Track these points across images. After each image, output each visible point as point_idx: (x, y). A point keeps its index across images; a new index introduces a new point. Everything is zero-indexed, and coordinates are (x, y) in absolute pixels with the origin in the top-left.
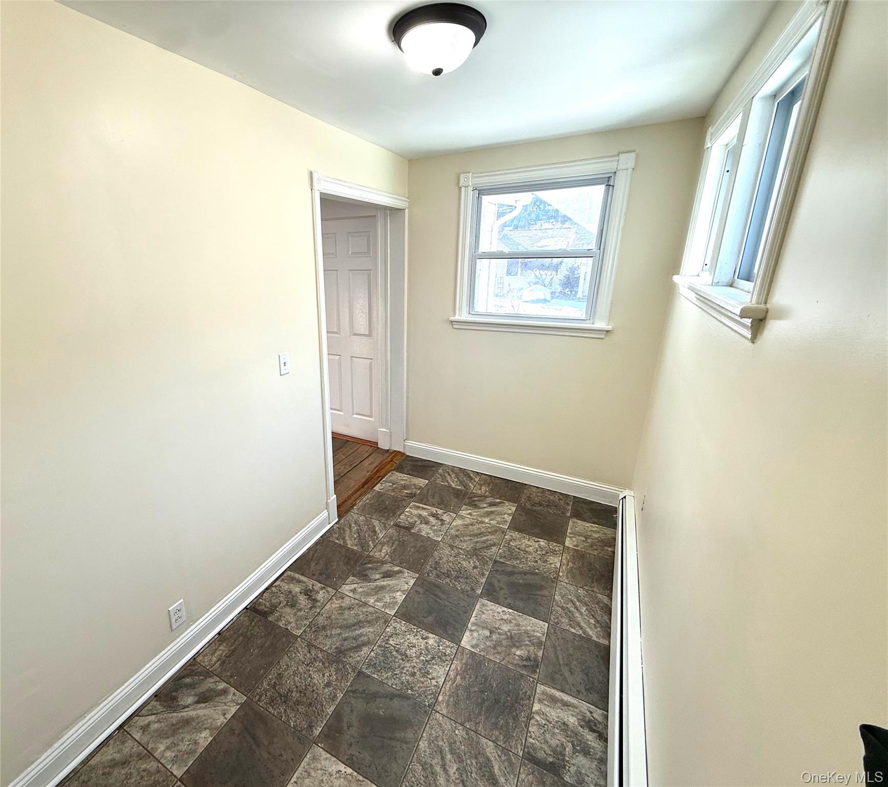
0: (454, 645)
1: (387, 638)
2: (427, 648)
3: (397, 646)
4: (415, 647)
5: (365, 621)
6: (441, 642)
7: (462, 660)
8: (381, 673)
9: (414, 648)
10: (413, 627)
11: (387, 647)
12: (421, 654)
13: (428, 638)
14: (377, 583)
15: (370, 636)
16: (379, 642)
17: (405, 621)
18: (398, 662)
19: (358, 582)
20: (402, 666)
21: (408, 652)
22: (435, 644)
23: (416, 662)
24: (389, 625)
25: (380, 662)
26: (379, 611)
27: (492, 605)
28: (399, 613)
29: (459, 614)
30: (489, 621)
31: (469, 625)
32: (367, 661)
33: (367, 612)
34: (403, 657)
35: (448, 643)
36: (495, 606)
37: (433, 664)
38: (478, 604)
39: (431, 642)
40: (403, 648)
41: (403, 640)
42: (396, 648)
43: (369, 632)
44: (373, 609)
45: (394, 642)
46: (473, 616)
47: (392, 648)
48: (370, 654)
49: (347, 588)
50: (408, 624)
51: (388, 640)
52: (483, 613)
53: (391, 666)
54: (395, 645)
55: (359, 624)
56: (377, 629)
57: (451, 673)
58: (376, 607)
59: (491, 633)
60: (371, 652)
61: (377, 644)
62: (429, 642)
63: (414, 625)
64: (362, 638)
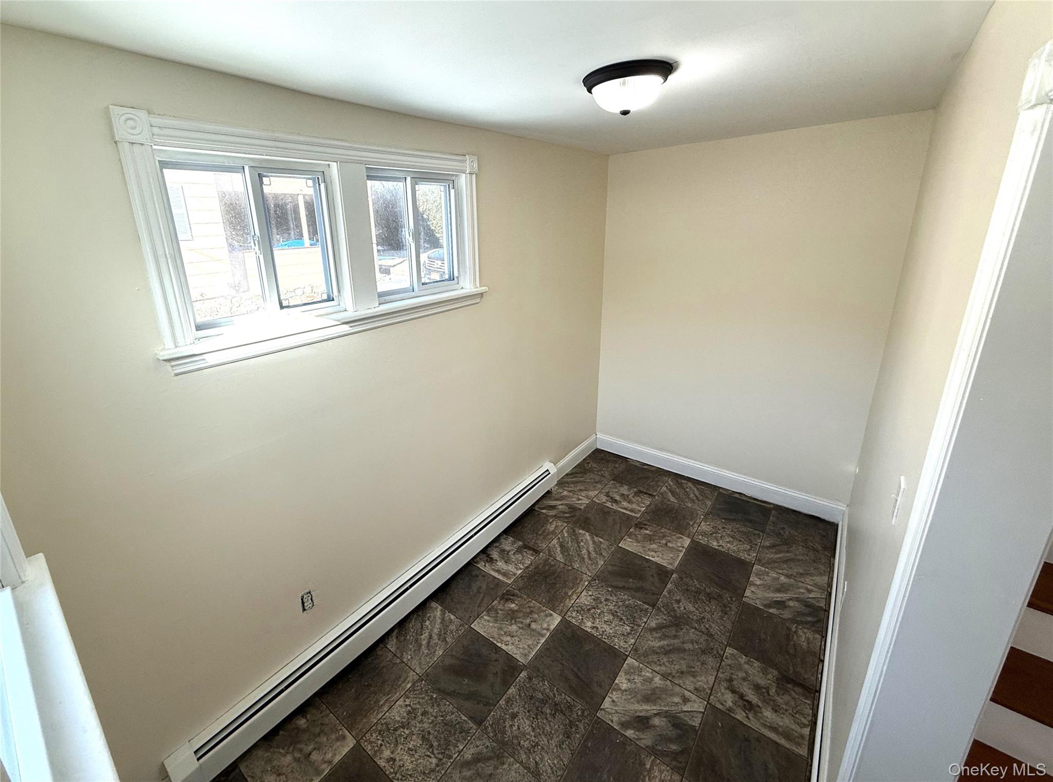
0: (567, 618)
1: (633, 632)
2: (594, 619)
3: (621, 624)
4: (604, 621)
5: (660, 653)
6: (579, 623)
7: (563, 606)
8: (634, 604)
9: (606, 620)
10: (606, 641)
11: (632, 624)
12: (600, 614)
13: (591, 627)
14: (655, 708)
15: (650, 636)
16: (640, 630)
17: (615, 648)
18: (620, 610)
19: (682, 714)
20: (616, 607)
21: (612, 617)
22: (586, 621)
23: (604, 608)
24: (632, 646)
25: (637, 612)
26: (646, 664)
27: (515, 654)
28: (623, 659)
29: (555, 649)
30: (526, 637)
31: (548, 634)
32: (649, 614)
33: (660, 665)
34: (615, 614)
35: (574, 621)
36: (513, 652)
37: (589, 605)
38: (530, 658)
39: (589, 624)
40: (616, 622)
41: (616, 628)
42: (622, 621)
43: (652, 641)
44: (653, 668)
45: (625, 627)
46: (541, 644)
47: (627, 623)
48: (647, 620)
49: (696, 706)
50: (612, 645)
51: (631, 630)
52: (529, 646)
53: (626, 608)
54: (624, 625)
55: (667, 652)
56: (644, 642)
57: (575, 597)
58: (651, 671)
59: (530, 625)
60: (647, 621)
61: (642, 628)
62: (591, 624)
63: (604, 642)
64: (658, 635)
